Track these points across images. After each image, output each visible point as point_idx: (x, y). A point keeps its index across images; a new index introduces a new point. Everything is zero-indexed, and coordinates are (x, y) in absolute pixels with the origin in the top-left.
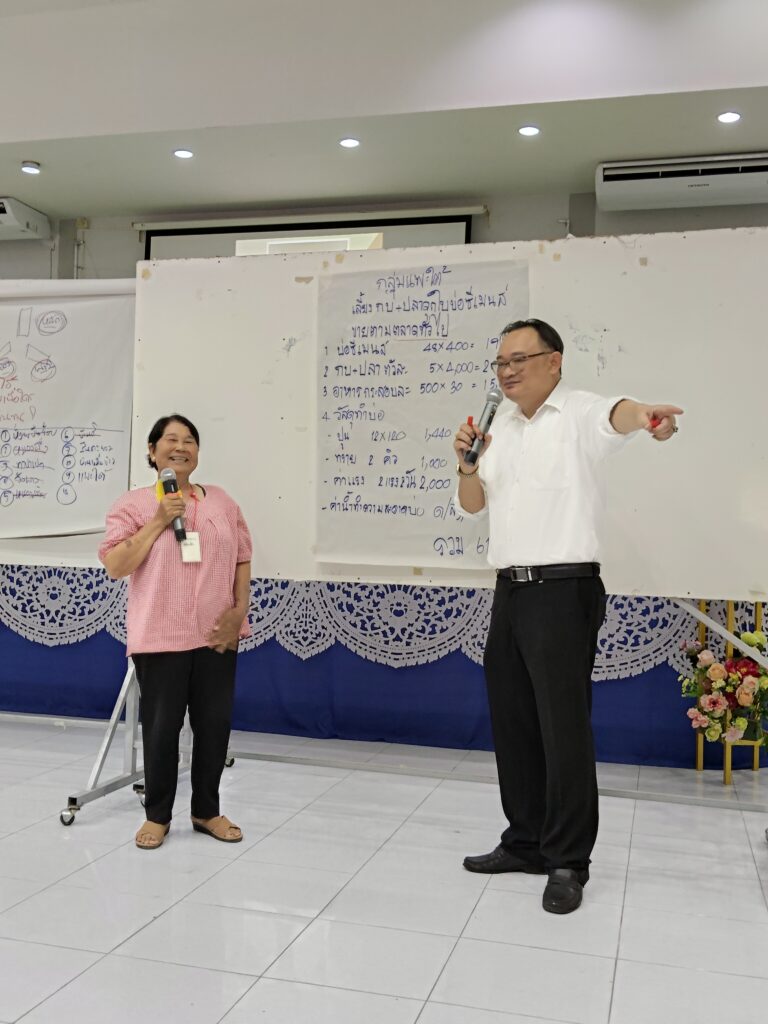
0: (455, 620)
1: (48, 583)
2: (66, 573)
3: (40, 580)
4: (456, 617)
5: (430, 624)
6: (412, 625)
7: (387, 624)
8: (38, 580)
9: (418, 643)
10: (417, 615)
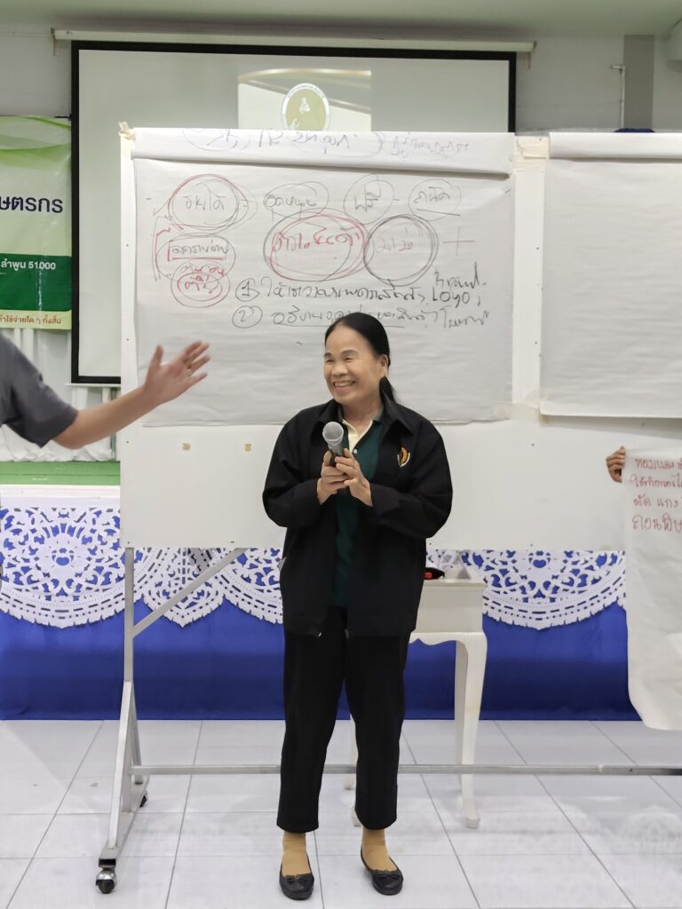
0: (610, 568)
1: (53, 543)
2: (81, 530)
3: (40, 540)
4: (611, 564)
5: (579, 574)
6: (556, 577)
7: (525, 577)
8: (36, 539)
9: (567, 599)
10: (563, 565)
